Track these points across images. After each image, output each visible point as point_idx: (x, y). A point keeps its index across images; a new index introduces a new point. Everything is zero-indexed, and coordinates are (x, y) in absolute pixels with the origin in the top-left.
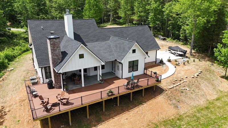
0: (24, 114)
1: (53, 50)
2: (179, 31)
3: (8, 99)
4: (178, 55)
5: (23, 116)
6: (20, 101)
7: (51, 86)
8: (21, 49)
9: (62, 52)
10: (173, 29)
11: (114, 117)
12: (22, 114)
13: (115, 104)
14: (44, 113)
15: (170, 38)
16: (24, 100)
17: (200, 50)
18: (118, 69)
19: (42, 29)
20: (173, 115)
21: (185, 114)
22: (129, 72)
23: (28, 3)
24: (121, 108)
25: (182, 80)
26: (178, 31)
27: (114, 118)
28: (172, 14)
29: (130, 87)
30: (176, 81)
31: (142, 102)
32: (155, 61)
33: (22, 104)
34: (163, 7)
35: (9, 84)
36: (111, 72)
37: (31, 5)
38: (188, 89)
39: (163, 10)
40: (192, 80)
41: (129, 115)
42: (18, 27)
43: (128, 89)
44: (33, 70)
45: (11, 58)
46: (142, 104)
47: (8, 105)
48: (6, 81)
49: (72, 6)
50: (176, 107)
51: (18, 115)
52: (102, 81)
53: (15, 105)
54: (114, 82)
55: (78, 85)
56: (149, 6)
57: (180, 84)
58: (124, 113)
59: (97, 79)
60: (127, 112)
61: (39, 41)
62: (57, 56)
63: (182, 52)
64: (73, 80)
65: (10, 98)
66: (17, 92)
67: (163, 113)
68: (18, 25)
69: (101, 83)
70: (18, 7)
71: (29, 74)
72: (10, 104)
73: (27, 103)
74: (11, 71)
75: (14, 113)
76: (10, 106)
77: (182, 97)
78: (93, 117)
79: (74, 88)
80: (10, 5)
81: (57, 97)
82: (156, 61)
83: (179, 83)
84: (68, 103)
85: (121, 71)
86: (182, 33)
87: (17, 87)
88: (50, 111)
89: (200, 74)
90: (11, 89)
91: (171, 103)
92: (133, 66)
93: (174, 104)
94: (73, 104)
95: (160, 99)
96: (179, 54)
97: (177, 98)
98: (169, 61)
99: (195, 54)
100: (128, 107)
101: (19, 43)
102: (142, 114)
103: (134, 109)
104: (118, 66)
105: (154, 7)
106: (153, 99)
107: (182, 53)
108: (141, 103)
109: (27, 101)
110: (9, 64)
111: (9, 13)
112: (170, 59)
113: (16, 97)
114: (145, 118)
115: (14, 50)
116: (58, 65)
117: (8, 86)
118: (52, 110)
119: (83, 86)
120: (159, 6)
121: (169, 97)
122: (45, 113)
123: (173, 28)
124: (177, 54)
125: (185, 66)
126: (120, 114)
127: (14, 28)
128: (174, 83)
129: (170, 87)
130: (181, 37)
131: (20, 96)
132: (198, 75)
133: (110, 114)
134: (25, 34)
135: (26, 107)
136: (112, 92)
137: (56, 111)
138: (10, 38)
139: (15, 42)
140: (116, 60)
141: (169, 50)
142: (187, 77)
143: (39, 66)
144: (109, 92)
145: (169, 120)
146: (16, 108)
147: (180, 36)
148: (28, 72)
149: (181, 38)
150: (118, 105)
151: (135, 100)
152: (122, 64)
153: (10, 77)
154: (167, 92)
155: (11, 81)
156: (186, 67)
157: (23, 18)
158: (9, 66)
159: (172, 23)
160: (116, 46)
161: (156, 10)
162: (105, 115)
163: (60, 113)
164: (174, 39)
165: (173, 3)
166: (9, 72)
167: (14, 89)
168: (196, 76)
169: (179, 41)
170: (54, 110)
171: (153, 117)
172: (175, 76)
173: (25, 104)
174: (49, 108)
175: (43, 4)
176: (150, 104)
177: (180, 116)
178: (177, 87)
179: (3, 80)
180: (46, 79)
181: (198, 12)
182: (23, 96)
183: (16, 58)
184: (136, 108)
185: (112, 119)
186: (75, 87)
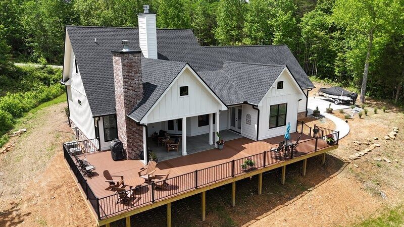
0: (62, 215)
1: (127, 78)
2: (332, 62)
3: (23, 185)
4: (341, 102)
5: (62, 218)
6: (50, 188)
7: (119, 154)
8: (35, 97)
9: (144, 84)
10: (320, 60)
11: (258, 218)
12: (59, 215)
13: (253, 192)
14: (120, 208)
15: (314, 77)
16: (59, 187)
17: (375, 96)
18: (249, 122)
19: (96, 43)
20: (377, 211)
21: (400, 207)
22: (270, 128)
23: (46, 17)
24: (266, 199)
25: (370, 143)
26: (329, 62)
27: (258, 220)
28: (318, 32)
29: (283, 153)
30: (360, 144)
31: (305, 185)
32: (305, 111)
33: (56, 195)
34: (299, 21)
35: (22, 157)
36: (230, 129)
37: (51, 21)
38: (388, 161)
39: (300, 25)
40: (388, 144)
41: (288, 212)
42: (26, 62)
43: (278, 158)
44: (69, 131)
45: (18, 113)
46: (308, 191)
47: (25, 198)
48: (14, 153)
49: (128, 23)
50: (378, 195)
51: (49, 218)
52: (222, 144)
53: (41, 198)
54: (244, 146)
55: (173, 153)
56: (274, 20)
57: (371, 151)
58: (277, 208)
59: (208, 142)
60: (281, 206)
61: (92, 65)
62: (134, 90)
63: (348, 96)
64: (161, 144)
65: (28, 183)
66: (41, 173)
67: (355, 208)
68: (26, 57)
69: (218, 149)
70: (28, 24)
71: (61, 138)
72: (30, 195)
73: (66, 192)
74: (21, 134)
75: (39, 213)
76: (29, 200)
77: (382, 175)
78: (213, 218)
79: (168, 158)
80: (11, 22)
81: (139, 173)
82: (307, 112)
83: (367, 150)
84: (165, 187)
85: (256, 126)
86: (338, 66)
87: (39, 162)
88: (132, 203)
89: (397, 134)
90: (27, 167)
91: (364, 187)
92: (278, 115)
93: (371, 189)
94: (176, 188)
95: (340, 179)
96: (343, 101)
97: (373, 177)
98: (330, 111)
99: (369, 102)
100: (282, 196)
101: (33, 87)
102: (314, 209)
103: (295, 199)
104: (248, 116)
105: (284, 19)
106: (325, 180)
107: (349, 99)
108: (304, 188)
109: (65, 188)
110: (14, 123)
111: (9, 35)
112: (331, 108)
113: (41, 182)
114: (322, 217)
115: (23, 98)
116: (135, 109)
117: (19, 160)
118: (135, 201)
119: (185, 153)
120: (291, 20)
121: (357, 175)
122: (122, 207)
123: (320, 58)
124: (338, 100)
125: (363, 120)
126: (269, 210)
127: (19, 62)
128: (358, 148)
129: (354, 156)
130: (336, 73)
131: (49, 180)
132: (395, 135)
133: (249, 211)
134: (43, 71)
135: (65, 200)
136: (251, 164)
137: (144, 202)
138: (14, 78)
139: (23, 84)
140: (246, 103)
141: (321, 94)
142: (377, 139)
143: (93, 114)
144: (247, 163)
145: (374, 221)
146: (43, 203)
147: (333, 70)
148: (58, 134)
149: (335, 75)
150: (260, 193)
151: (291, 182)
152: (259, 110)
153: (21, 145)
154: (350, 166)
155: (25, 151)
156: (366, 122)
157: (36, 44)
158: (16, 125)
159: (317, 49)
160: (240, 78)
161: (286, 25)
162: (239, 213)
163: (154, 206)
164: (321, 78)
165: (318, 13)
166: (18, 137)
167: (34, 166)
168: (394, 137)
169: (333, 81)
170: (140, 201)
171: (339, 217)
172: (353, 137)
173: (63, 194)
174: (129, 196)
175: (74, 19)
176: (323, 190)
177: (392, 212)
178: (367, 156)
179: (7, 151)
180: (105, 141)
181: (381, 20)
182: (55, 180)
183: (27, 112)
184: (297, 198)
185: (254, 221)
186: (169, 156)
